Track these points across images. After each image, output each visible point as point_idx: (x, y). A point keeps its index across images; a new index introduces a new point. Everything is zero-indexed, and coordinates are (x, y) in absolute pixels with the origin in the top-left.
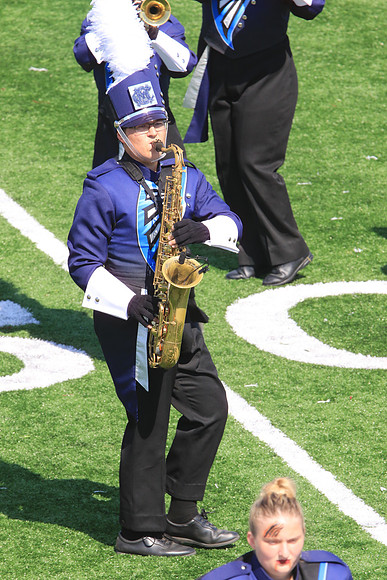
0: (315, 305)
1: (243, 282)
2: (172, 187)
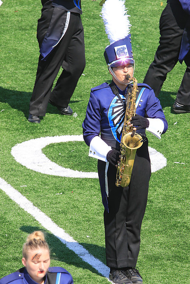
0: (55, 147)
1: (20, 135)
2: (131, 98)
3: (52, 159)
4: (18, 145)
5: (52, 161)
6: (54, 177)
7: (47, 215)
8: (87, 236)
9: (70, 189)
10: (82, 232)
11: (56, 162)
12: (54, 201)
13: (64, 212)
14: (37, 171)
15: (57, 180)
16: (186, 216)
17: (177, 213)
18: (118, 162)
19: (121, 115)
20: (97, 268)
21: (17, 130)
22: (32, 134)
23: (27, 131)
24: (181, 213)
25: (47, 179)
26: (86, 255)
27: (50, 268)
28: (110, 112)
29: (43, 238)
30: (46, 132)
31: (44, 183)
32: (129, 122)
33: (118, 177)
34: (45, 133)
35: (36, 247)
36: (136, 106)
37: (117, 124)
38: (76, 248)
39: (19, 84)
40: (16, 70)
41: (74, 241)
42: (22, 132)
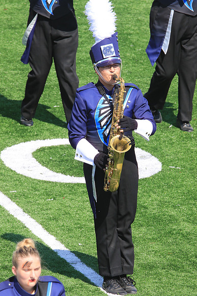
0: (46, 151)
1: (9, 138)
2: (118, 100)
3: (43, 163)
4: (8, 148)
5: (43, 165)
6: (45, 182)
7: (37, 221)
8: (79, 244)
9: (61, 195)
10: (74, 239)
11: (47, 167)
12: (45, 208)
13: (55, 219)
14: (27, 176)
15: (48, 186)
16: (182, 223)
17: (172, 219)
18: (106, 165)
19: (108, 117)
20: (89, 277)
21: (7, 133)
22: (22, 137)
23: (17, 135)
24: (177, 220)
25: (37, 184)
26: (78, 264)
27: (40, 277)
28: (96, 113)
29: (33, 246)
30: (37, 135)
31: (35, 189)
32: (116, 124)
33: (106, 181)
34: (36, 137)
35: (27, 254)
36: (124, 107)
37: (104, 126)
38: (68, 257)
39: (8, 85)
40: (6, 70)
41: (66, 249)
42: (12, 135)
